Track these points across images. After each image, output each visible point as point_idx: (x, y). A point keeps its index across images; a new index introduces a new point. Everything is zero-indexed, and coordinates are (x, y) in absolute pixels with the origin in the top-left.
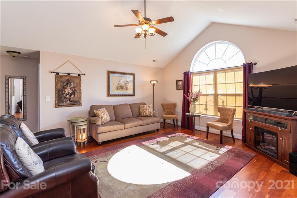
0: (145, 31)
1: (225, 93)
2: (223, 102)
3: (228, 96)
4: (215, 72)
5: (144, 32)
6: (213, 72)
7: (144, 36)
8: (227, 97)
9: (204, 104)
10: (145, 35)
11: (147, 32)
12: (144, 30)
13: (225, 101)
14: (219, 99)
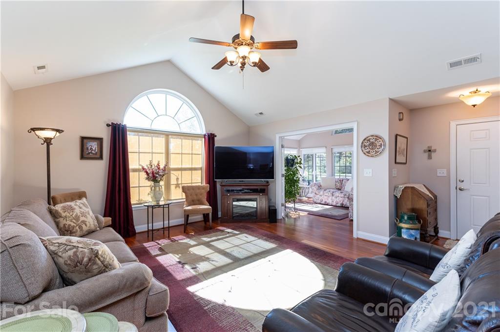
0: (243, 57)
1: (180, 166)
2: (177, 179)
3: (183, 170)
4: (168, 135)
5: (241, 60)
6: (163, 134)
7: (241, 67)
8: (183, 172)
9: (147, 185)
10: (243, 64)
11: (246, 61)
12: (241, 56)
13: (180, 177)
14: (172, 175)
